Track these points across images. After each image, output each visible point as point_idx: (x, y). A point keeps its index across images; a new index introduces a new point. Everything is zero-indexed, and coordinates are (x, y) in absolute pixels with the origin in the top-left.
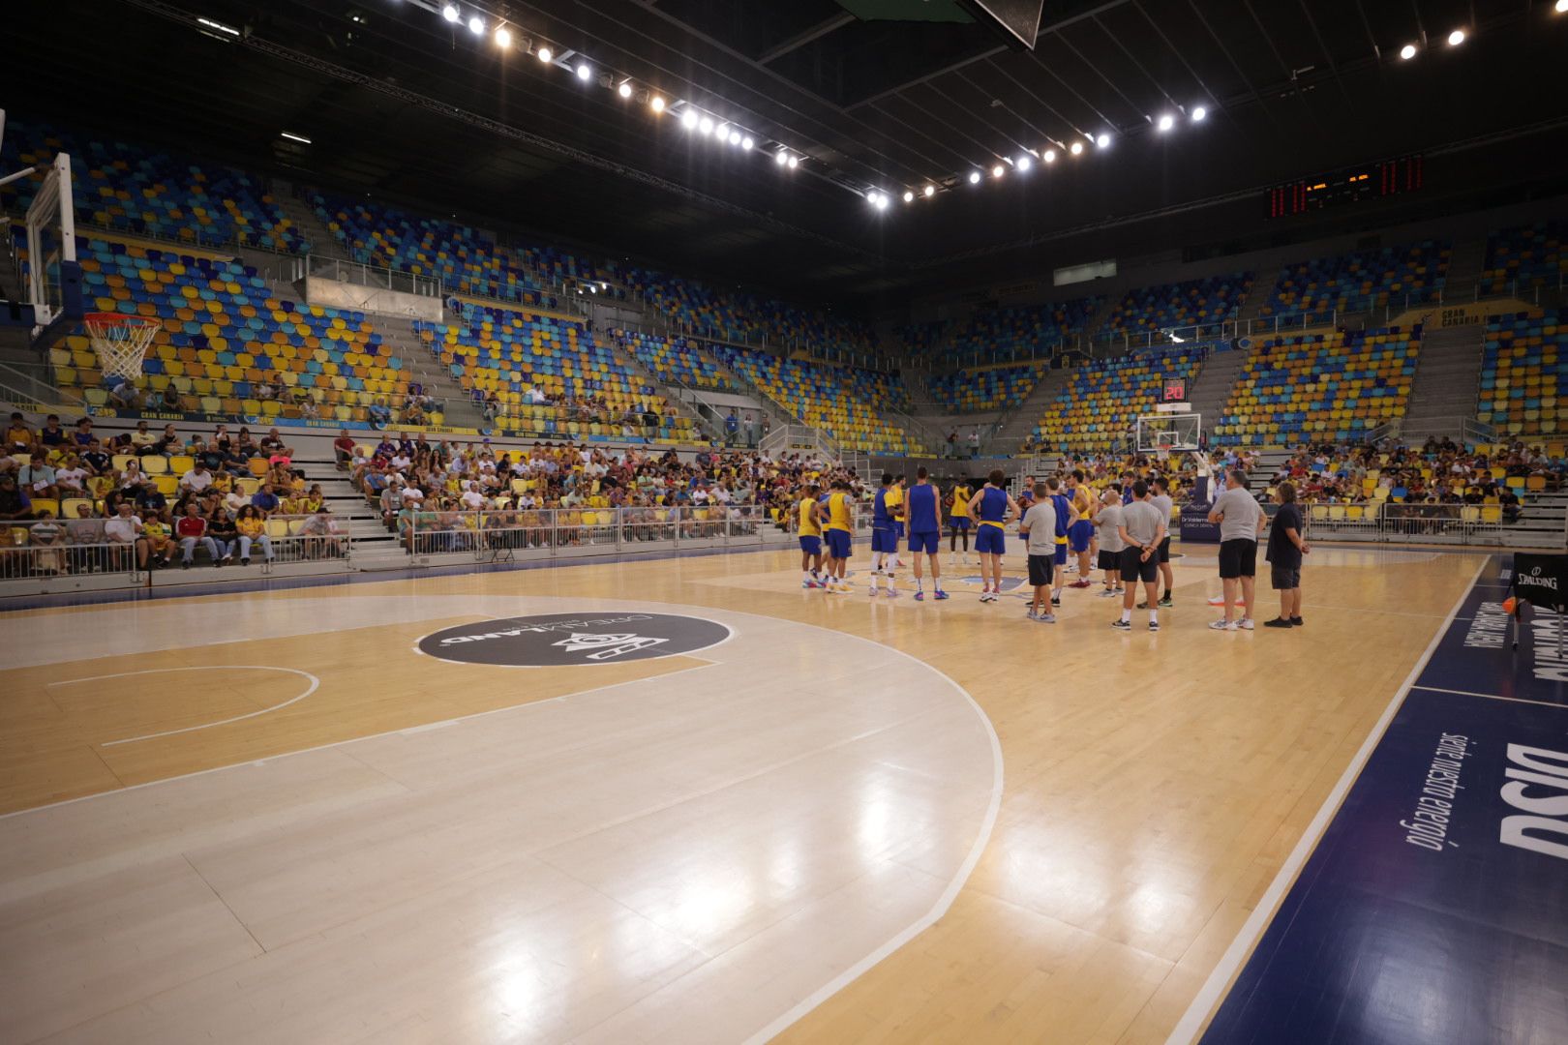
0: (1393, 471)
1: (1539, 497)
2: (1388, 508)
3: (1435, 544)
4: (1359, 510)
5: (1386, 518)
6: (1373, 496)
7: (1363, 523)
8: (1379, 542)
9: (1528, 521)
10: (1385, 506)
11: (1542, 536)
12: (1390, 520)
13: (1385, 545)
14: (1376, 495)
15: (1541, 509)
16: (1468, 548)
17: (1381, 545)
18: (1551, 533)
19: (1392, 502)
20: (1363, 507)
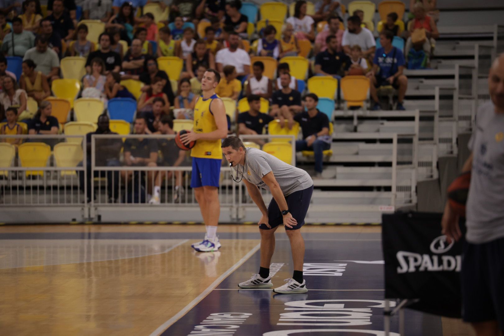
0: (111, 60)
1: (361, 119)
2: (99, 143)
3: (184, 224)
4: (43, 151)
5: (94, 168)
6: (72, 119)
7: (52, 183)
8: (82, 224)
9: (340, 170)
10: (93, 137)
11: (361, 202)
12: (103, 173)
13: (94, 229)
14: (77, 114)
15: (363, 146)
16: (241, 229)
17: (86, 229)
18: (374, 194)
19: (108, 131)
20: (52, 143)
